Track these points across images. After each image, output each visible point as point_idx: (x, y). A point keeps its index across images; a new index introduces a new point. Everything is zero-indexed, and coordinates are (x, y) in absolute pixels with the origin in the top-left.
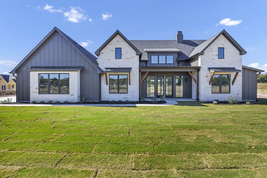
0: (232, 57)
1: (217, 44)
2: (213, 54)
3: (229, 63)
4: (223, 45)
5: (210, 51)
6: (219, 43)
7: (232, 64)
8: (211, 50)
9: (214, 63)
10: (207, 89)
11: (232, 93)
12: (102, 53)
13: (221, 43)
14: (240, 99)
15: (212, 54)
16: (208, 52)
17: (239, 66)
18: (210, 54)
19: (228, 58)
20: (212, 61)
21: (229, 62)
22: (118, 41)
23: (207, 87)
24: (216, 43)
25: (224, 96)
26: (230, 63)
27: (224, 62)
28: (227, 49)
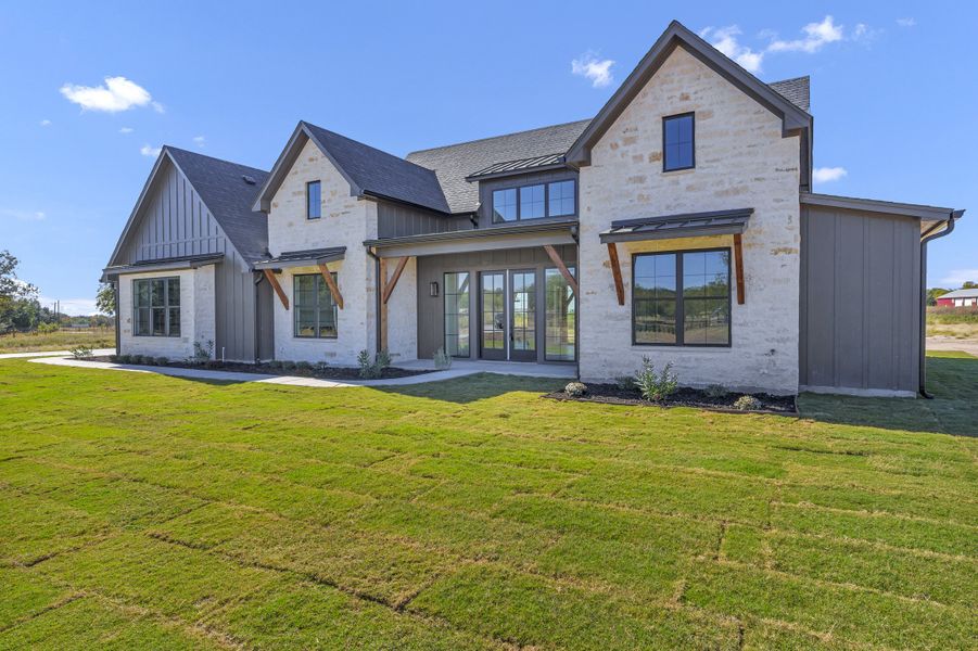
0: (741, 154)
1: (655, 98)
2: (638, 153)
3: (719, 189)
4: (687, 98)
5: (620, 143)
6: (666, 95)
7: (736, 192)
8: (628, 134)
9: (641, 197)
10: (611, 322)
11: (739, 346)
12: (276, 206)
13: (678, 94)
14: (784, 381)
15: (631, 154)
16: (615, 146)
17: (777, 201)
18: (623, 155)
19: (717, 160)
20: (631, 187)
21: (721, 182)
22: (311, 160)
23: (609, 317)
24: (649, 99)
25: (696, 359)
26: (727, 186)
27: (690, 188)
28: (708, 114)
